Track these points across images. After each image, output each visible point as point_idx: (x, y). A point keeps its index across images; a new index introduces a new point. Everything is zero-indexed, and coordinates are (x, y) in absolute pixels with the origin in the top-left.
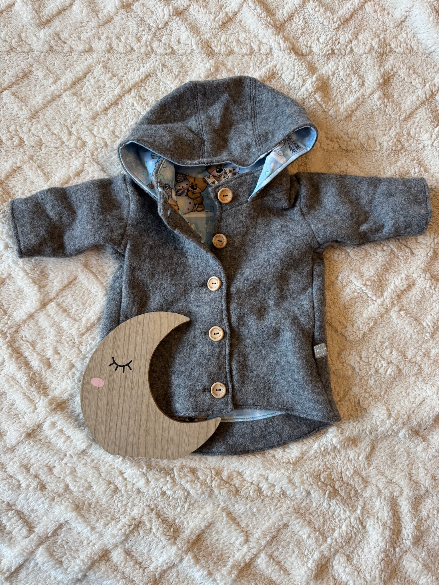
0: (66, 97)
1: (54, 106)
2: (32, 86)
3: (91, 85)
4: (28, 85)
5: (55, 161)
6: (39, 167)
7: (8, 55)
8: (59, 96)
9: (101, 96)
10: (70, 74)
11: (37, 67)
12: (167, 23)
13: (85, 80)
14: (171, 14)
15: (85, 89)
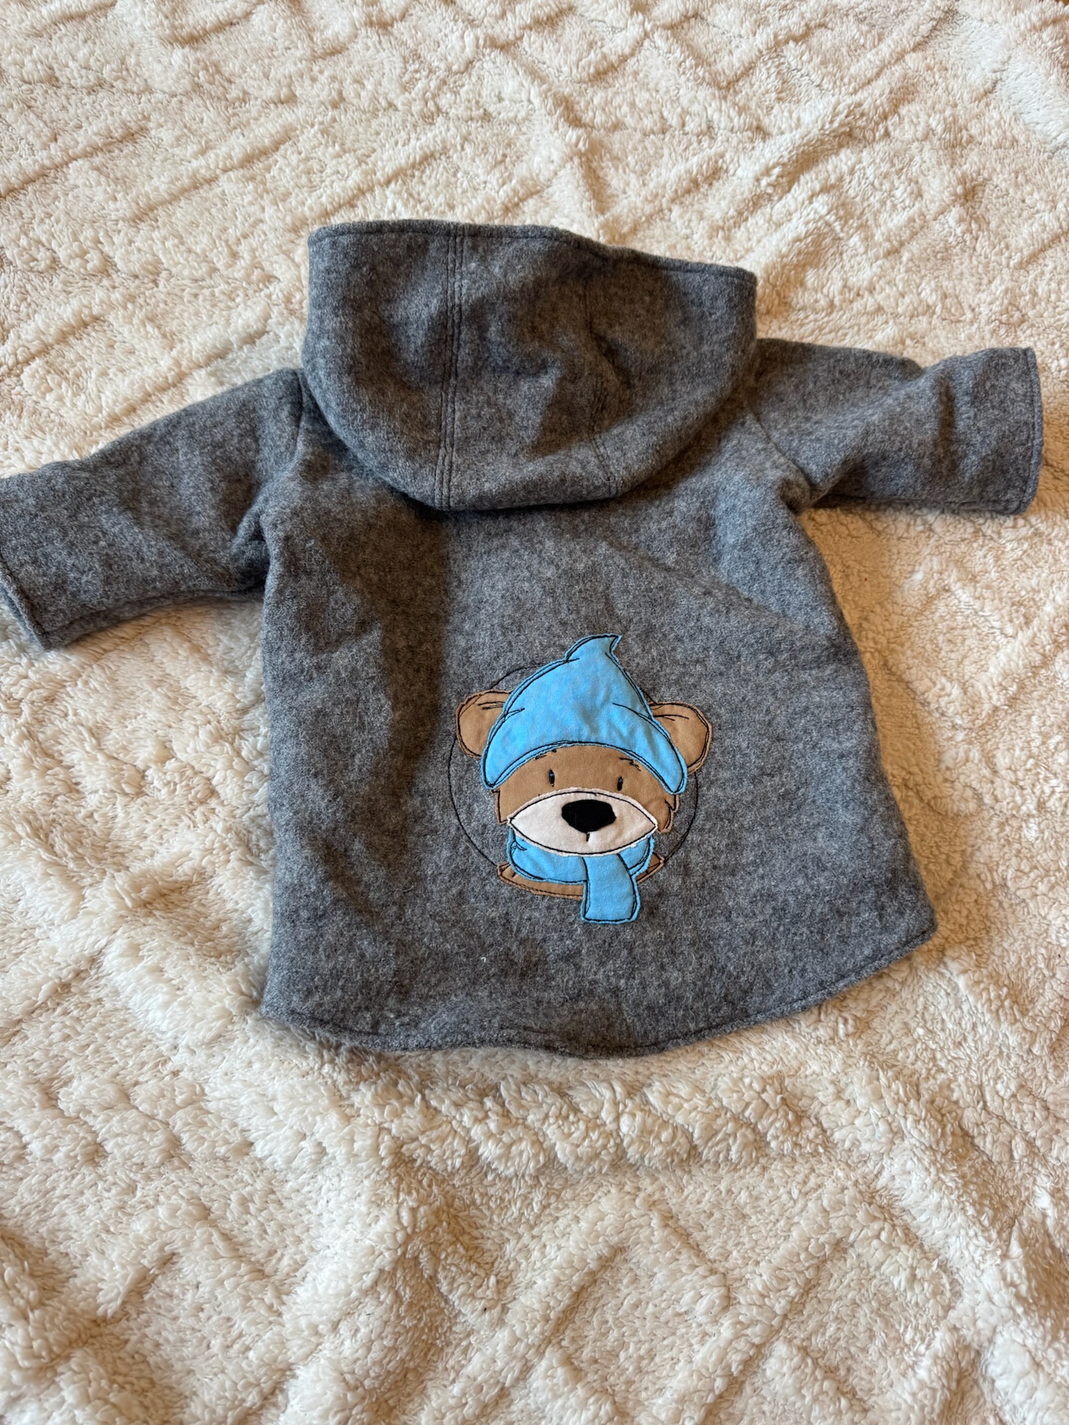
0: (227, 184)
1: (196, 198)
2: (144, 158)
3: (289, 164)
4: (136, 155)
5: (191, 310)
6: (151, 320)
7: (89, 94)
8: (211, 181)
9: (312, 188)
10: (242, 140)
11: (162, 120)
12: (469, 64)
13: (277, 156)
14: (481, 42)
15: (274, 171)
